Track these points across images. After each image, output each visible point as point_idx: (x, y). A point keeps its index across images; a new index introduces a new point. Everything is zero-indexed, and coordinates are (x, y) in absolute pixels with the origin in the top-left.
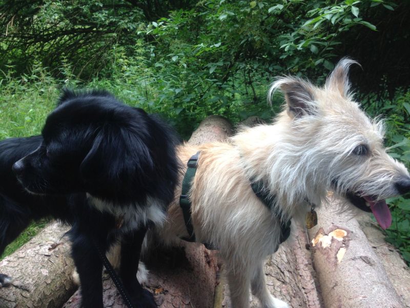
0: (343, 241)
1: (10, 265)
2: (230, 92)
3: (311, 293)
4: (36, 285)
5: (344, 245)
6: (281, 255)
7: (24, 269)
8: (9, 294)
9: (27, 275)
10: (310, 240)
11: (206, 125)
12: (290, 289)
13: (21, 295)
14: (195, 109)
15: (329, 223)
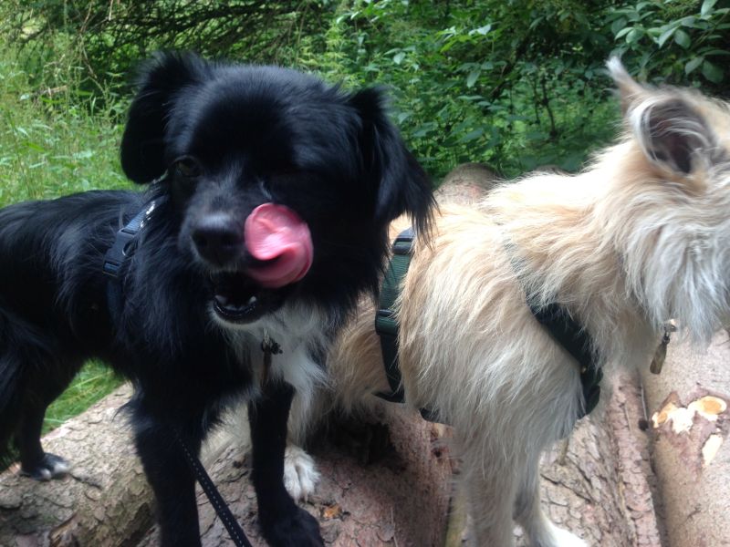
0: (718, 421)
1: (71, 436)
2: (505, 119)
3: (645, 519)
4: (116, 476)
5: (718, 430)
6: (587, 443)
7: (97, 444)
8: (62, 492)
9: (100, 455)
10: (649, 414)
11: (454, 182)
12: (602, 515)
13: (86, 495)
14: (435, 151)
15: (690, 383)
